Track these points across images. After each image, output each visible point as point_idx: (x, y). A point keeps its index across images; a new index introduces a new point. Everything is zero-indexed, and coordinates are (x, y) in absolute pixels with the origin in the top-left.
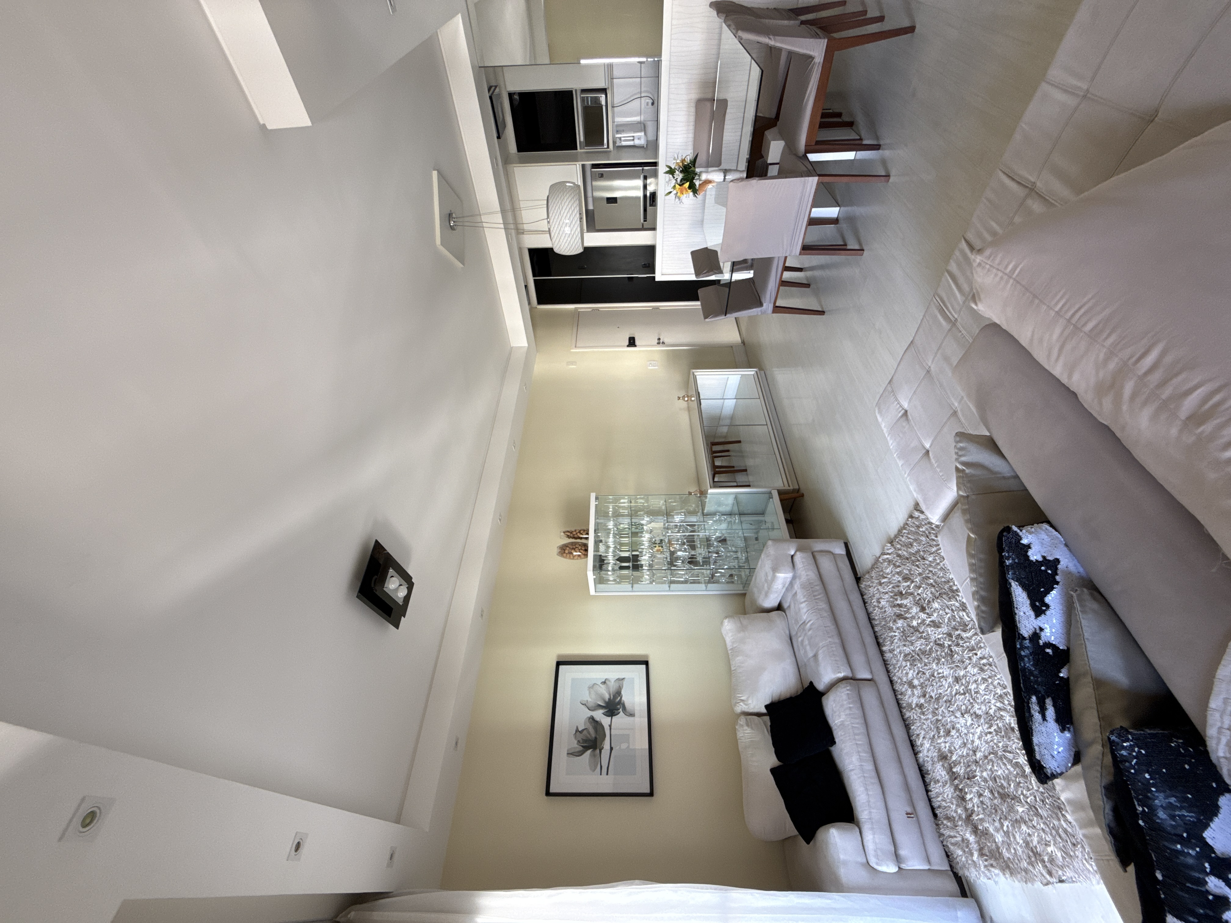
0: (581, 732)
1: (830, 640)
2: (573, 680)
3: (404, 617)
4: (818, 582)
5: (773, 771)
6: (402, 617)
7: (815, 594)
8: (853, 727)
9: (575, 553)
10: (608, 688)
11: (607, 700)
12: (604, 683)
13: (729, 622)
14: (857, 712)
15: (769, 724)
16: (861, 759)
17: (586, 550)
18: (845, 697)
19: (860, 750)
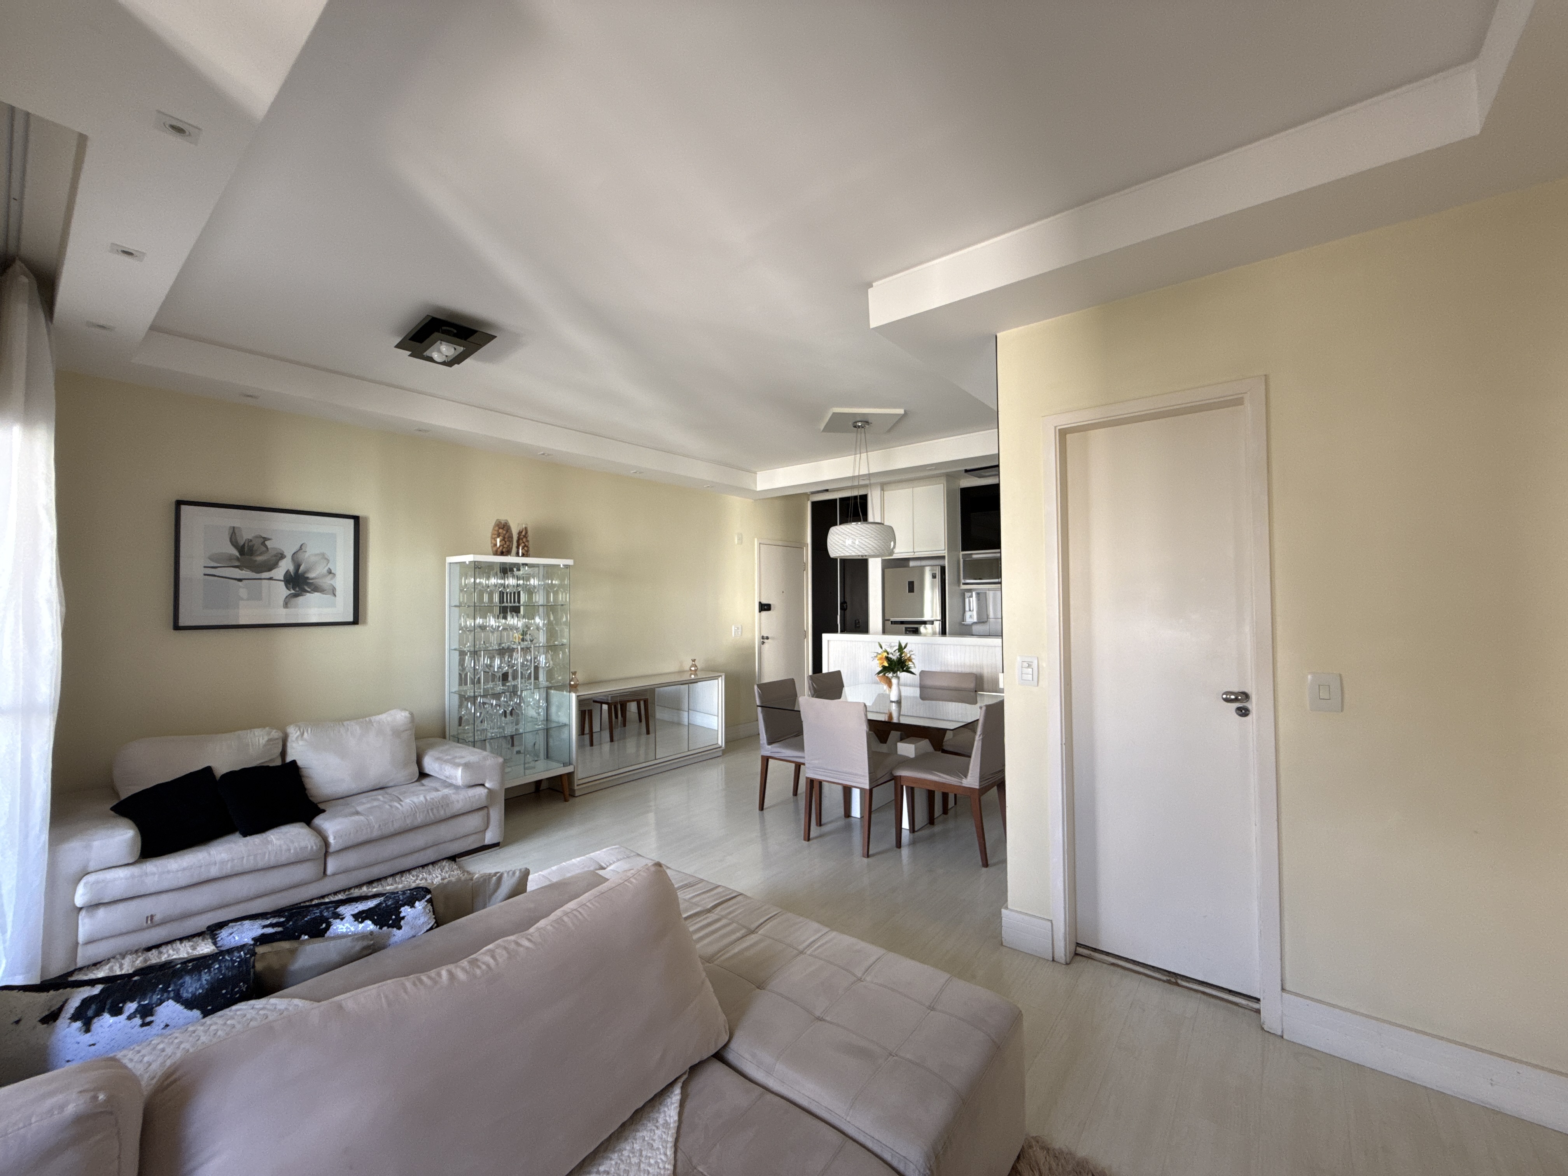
0: (263, 544)
1: (376, 826)
2: (333, 536)
3: (410, 355)
4: (449, 814)
5: (208, 770)
6: (410, 353)
8: (265, 854)
9: (498, 540)
10: (324, 576)
11: (307, 575)
12: (330, 572)
13: (406, 717)
14: (283, 859)
15: (271, 765)
16: (223, 862)
17: (502, 554)
18: (303, 844)
19: (236, 861)
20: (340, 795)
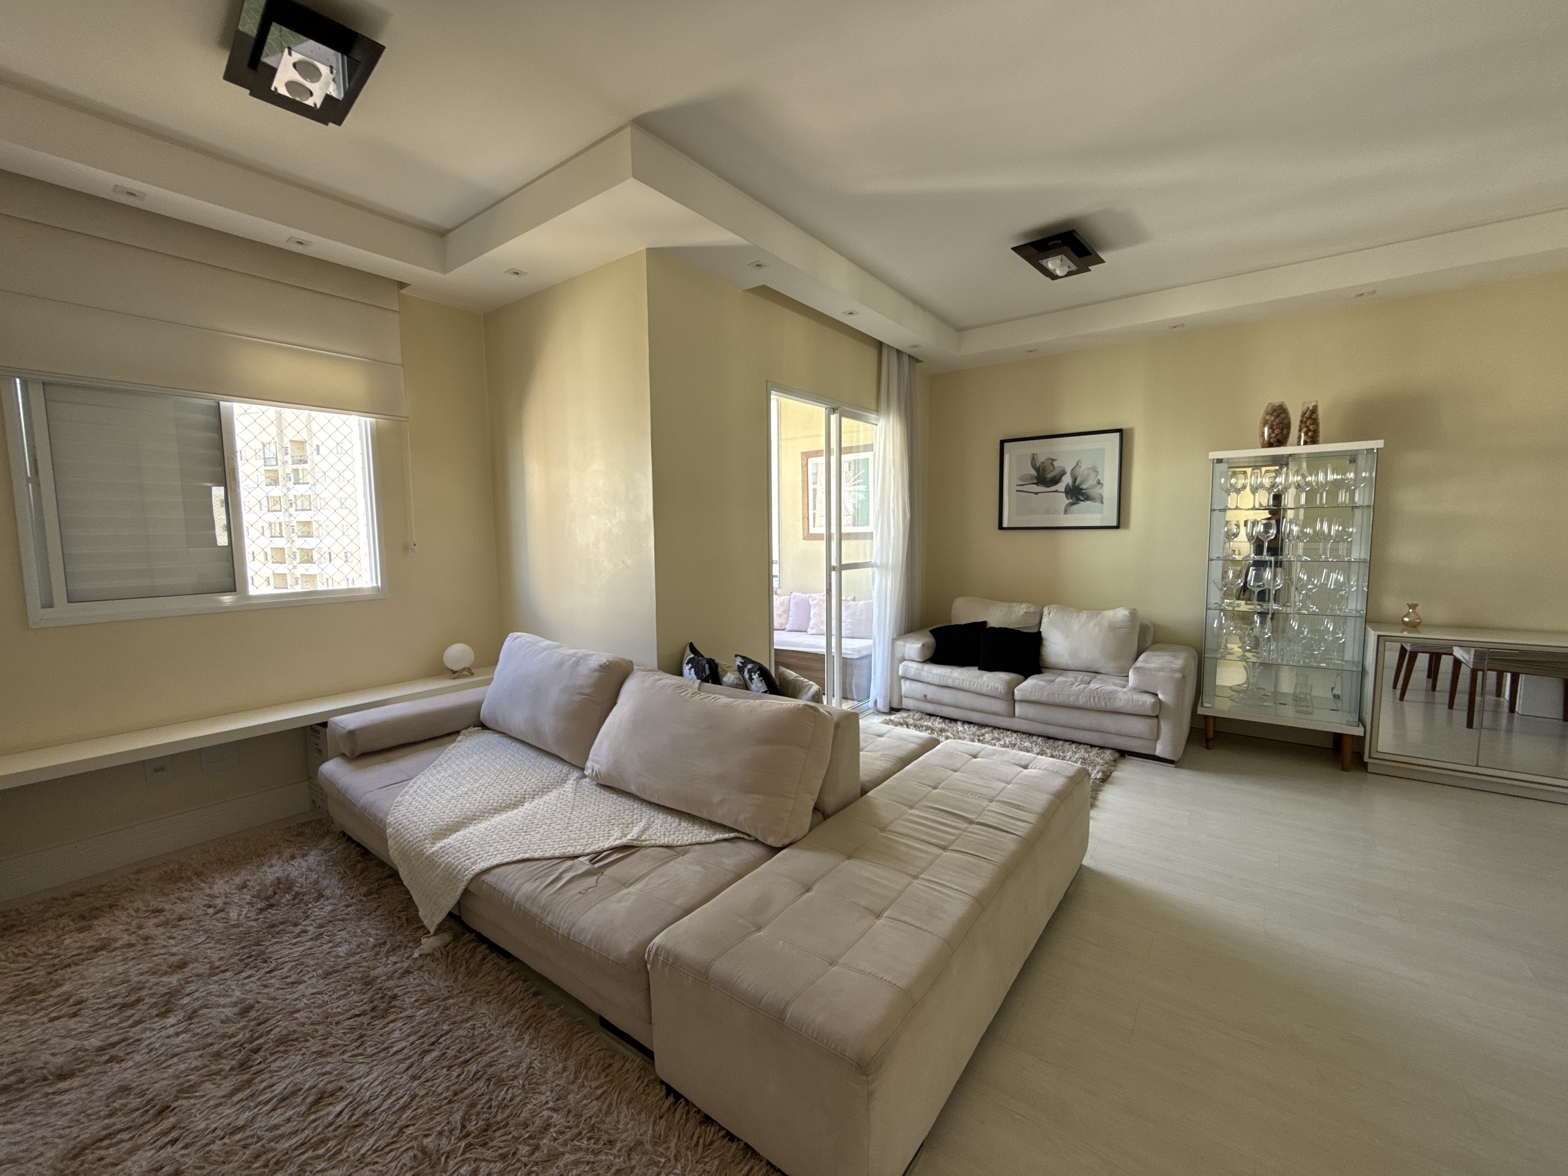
0: (1052, 464)
2: (1102, 451)
4: (1109, 708)
5: (985, 623)
7: (1096, 699)
9: (1266, 429)
10: (1093, 487)
11: (1081, 487)
12: (1099, 483)
13: (1125, 615)
14: (984, 690)
16: (955, 679)
17: (1270, 445)
18: (996, 685)
20: (1061, 667)
